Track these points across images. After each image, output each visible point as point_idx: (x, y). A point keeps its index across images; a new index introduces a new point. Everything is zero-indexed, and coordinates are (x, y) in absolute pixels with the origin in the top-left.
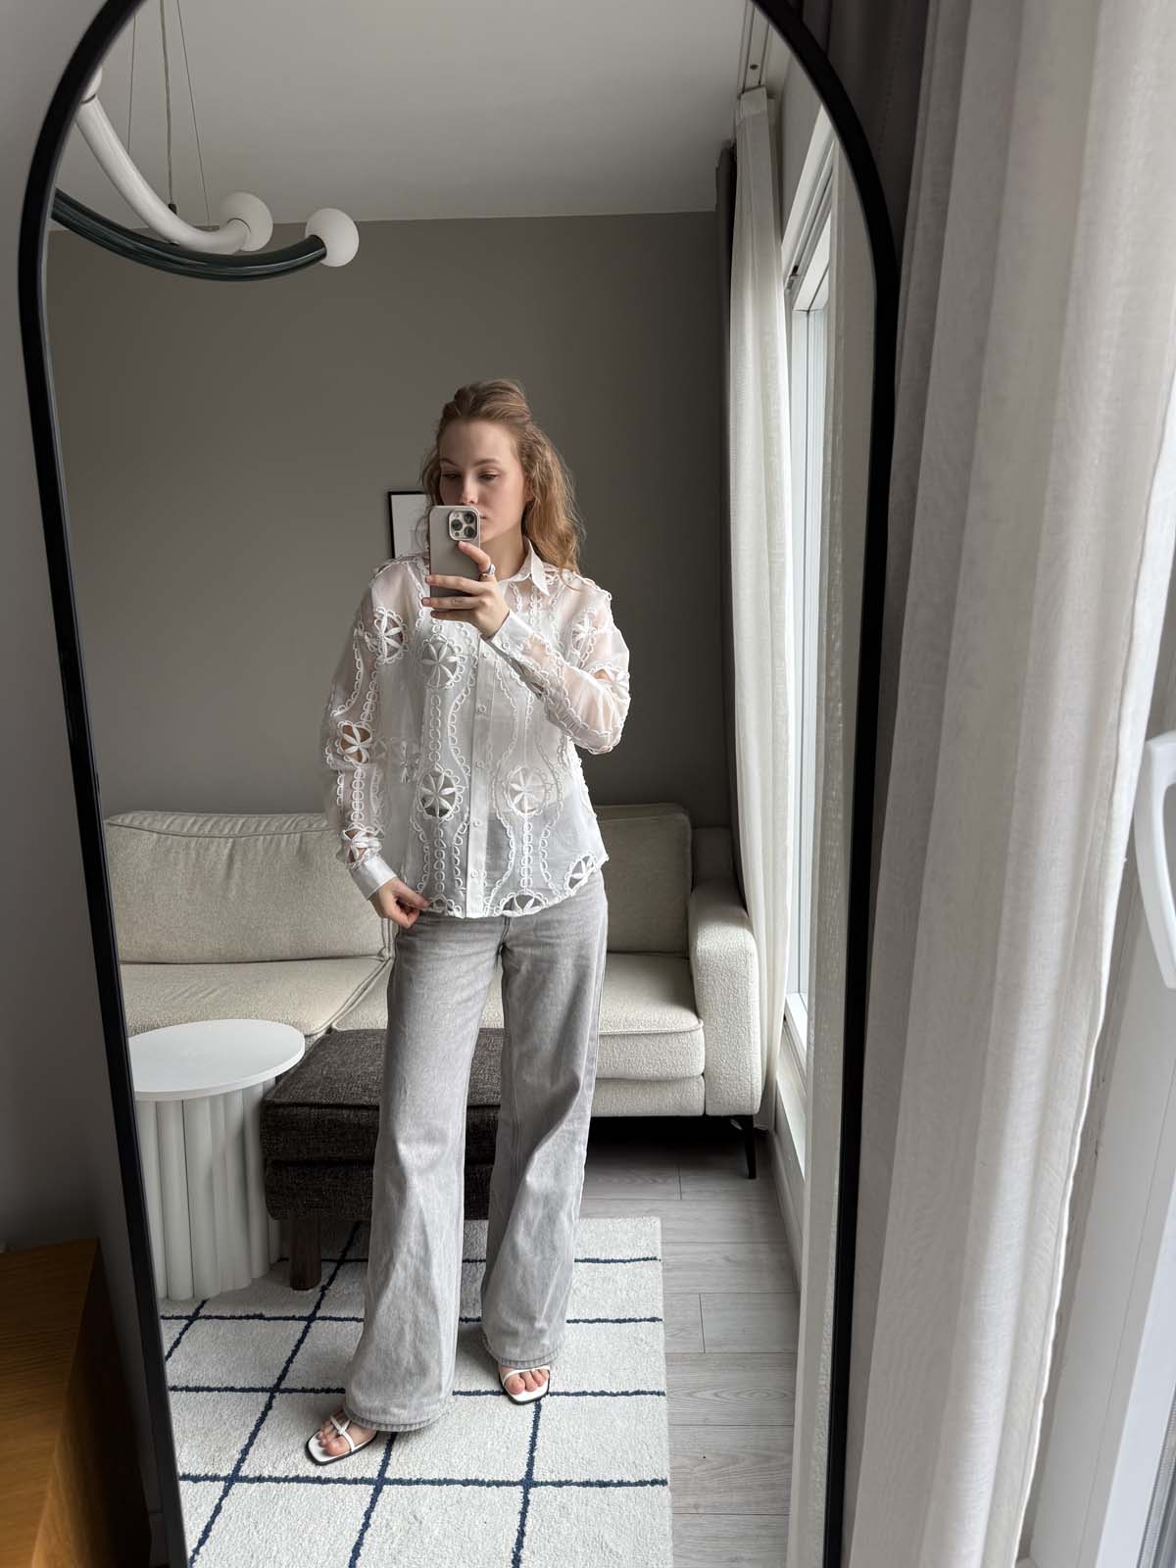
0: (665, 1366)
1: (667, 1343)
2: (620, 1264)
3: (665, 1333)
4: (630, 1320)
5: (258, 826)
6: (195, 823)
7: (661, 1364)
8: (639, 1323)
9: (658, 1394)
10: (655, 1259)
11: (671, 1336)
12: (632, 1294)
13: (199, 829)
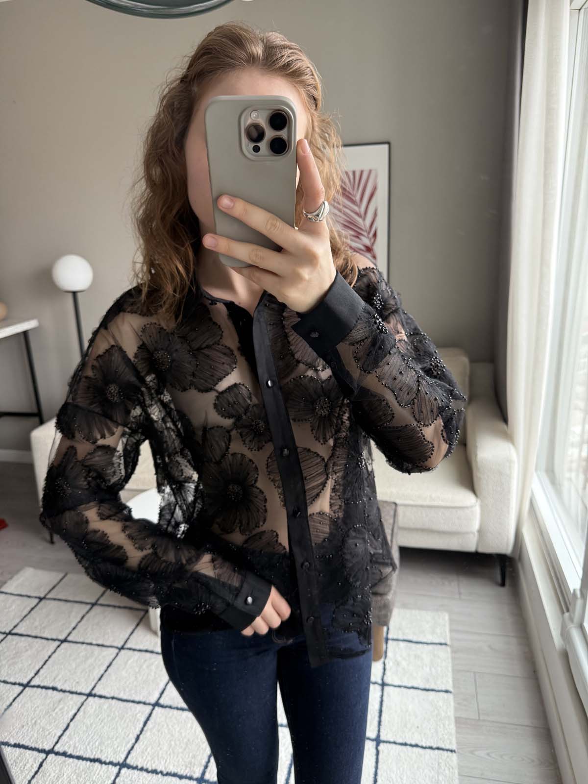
0: (455, 728)
1: (456, 710)
2: (425, 646)
3: (455, 701)
4: (433, 690)
7: (452, 727)
8: (438, 693)
9: (452, 751)
10: (446, 644)
11: (459, 704)
12: (433, 669)
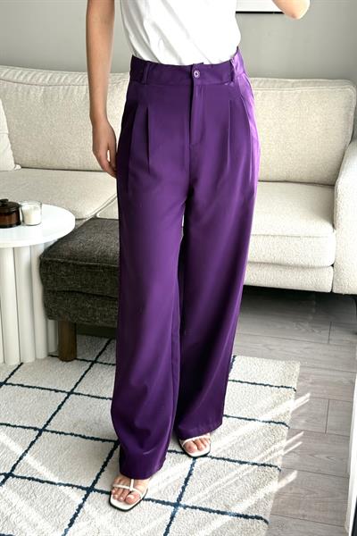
5: (60, 78)
6: (21, 74)
13: (24, 78)
